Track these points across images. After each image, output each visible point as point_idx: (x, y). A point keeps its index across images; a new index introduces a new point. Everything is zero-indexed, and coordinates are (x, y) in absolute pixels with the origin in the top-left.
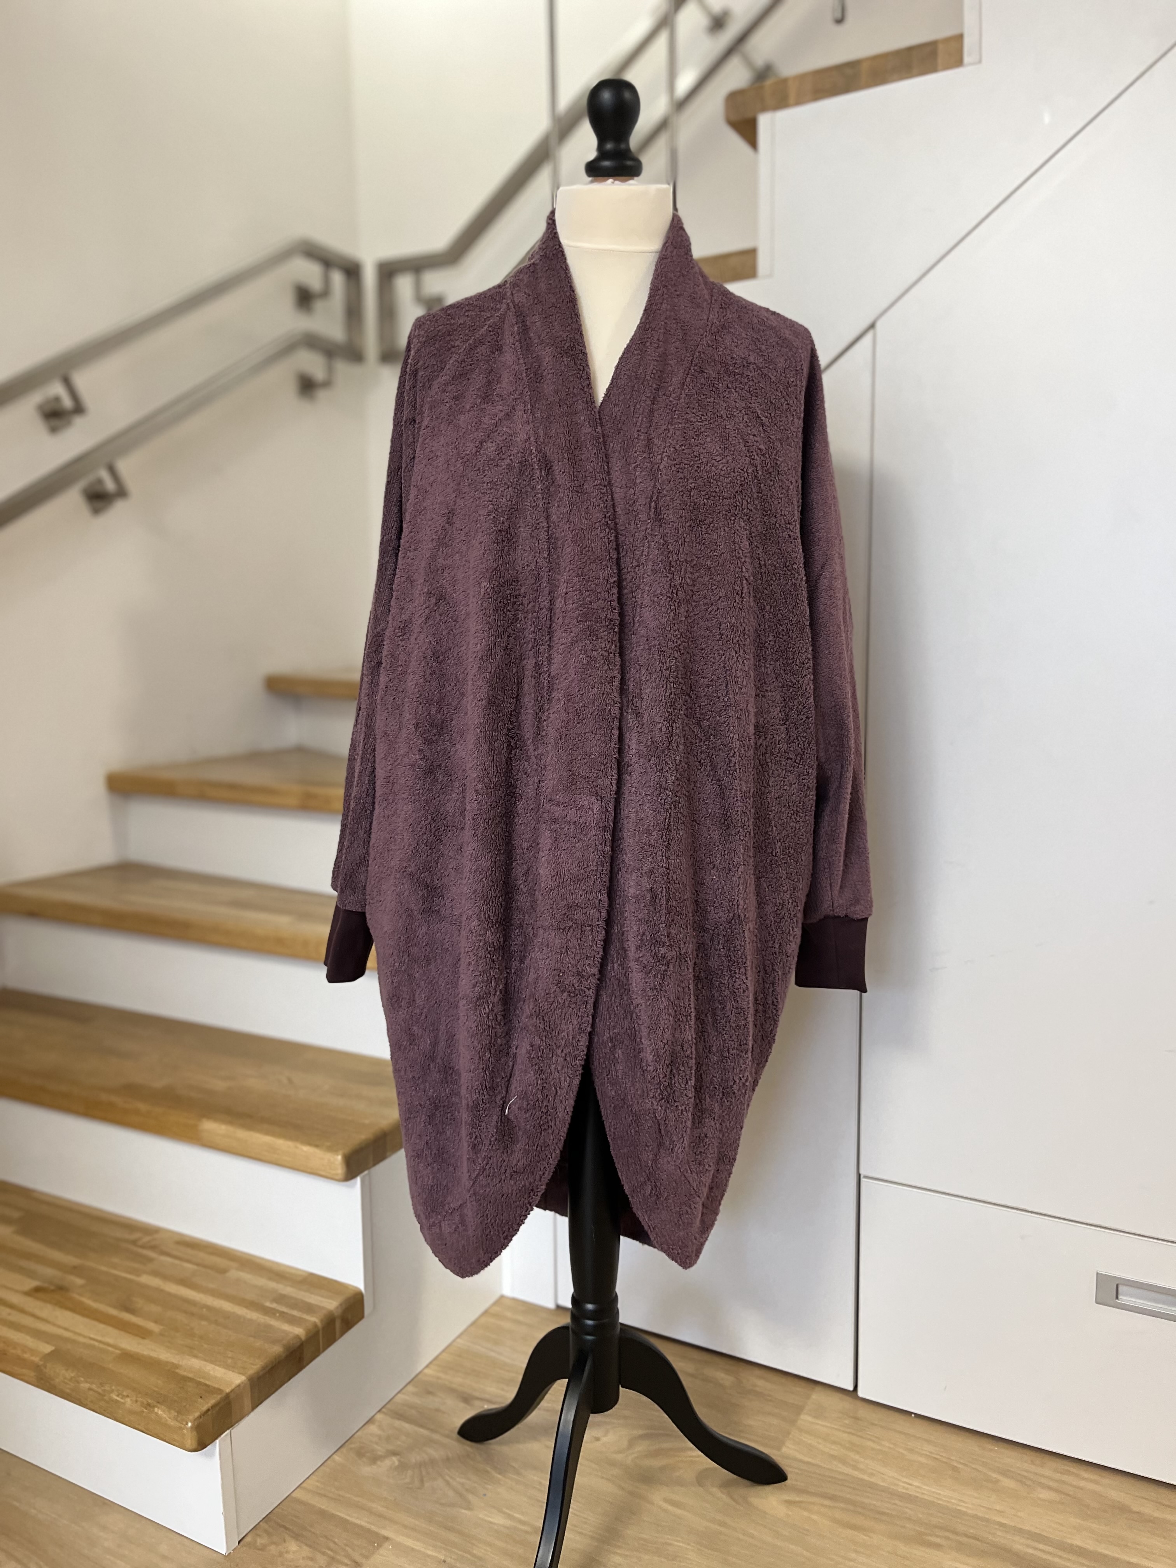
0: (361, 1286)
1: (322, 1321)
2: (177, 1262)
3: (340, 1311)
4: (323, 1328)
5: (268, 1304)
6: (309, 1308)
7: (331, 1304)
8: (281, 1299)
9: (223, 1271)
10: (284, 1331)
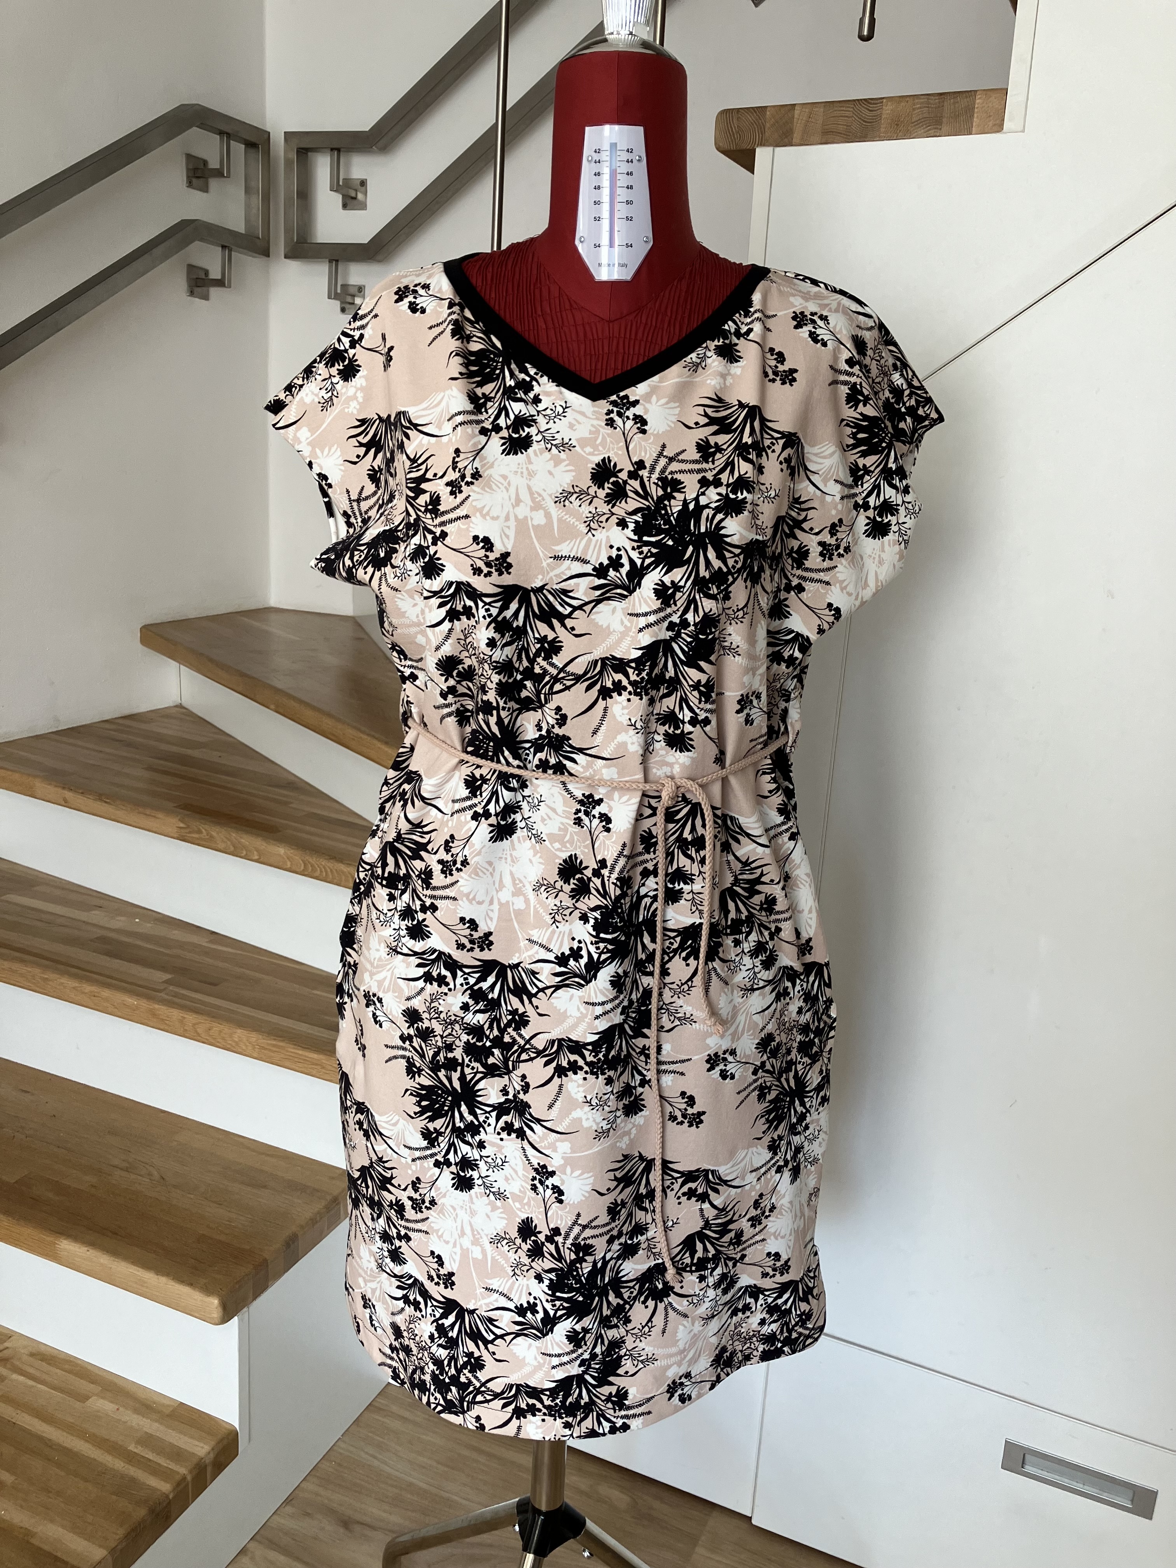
0: (237, 1425)
1: (191, 1472)
2: (31, 1383)
3: (212, 1456)
4: (193, 1479)
5: (132, 1447)
6: (177, 1454)
7: (202, 1449)
8: (147, 1440)
9: (84, 1398)
10: (149, 1487)
